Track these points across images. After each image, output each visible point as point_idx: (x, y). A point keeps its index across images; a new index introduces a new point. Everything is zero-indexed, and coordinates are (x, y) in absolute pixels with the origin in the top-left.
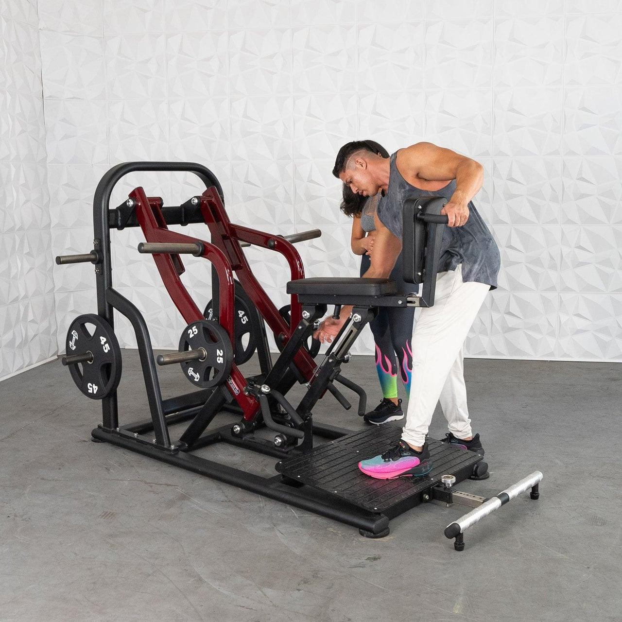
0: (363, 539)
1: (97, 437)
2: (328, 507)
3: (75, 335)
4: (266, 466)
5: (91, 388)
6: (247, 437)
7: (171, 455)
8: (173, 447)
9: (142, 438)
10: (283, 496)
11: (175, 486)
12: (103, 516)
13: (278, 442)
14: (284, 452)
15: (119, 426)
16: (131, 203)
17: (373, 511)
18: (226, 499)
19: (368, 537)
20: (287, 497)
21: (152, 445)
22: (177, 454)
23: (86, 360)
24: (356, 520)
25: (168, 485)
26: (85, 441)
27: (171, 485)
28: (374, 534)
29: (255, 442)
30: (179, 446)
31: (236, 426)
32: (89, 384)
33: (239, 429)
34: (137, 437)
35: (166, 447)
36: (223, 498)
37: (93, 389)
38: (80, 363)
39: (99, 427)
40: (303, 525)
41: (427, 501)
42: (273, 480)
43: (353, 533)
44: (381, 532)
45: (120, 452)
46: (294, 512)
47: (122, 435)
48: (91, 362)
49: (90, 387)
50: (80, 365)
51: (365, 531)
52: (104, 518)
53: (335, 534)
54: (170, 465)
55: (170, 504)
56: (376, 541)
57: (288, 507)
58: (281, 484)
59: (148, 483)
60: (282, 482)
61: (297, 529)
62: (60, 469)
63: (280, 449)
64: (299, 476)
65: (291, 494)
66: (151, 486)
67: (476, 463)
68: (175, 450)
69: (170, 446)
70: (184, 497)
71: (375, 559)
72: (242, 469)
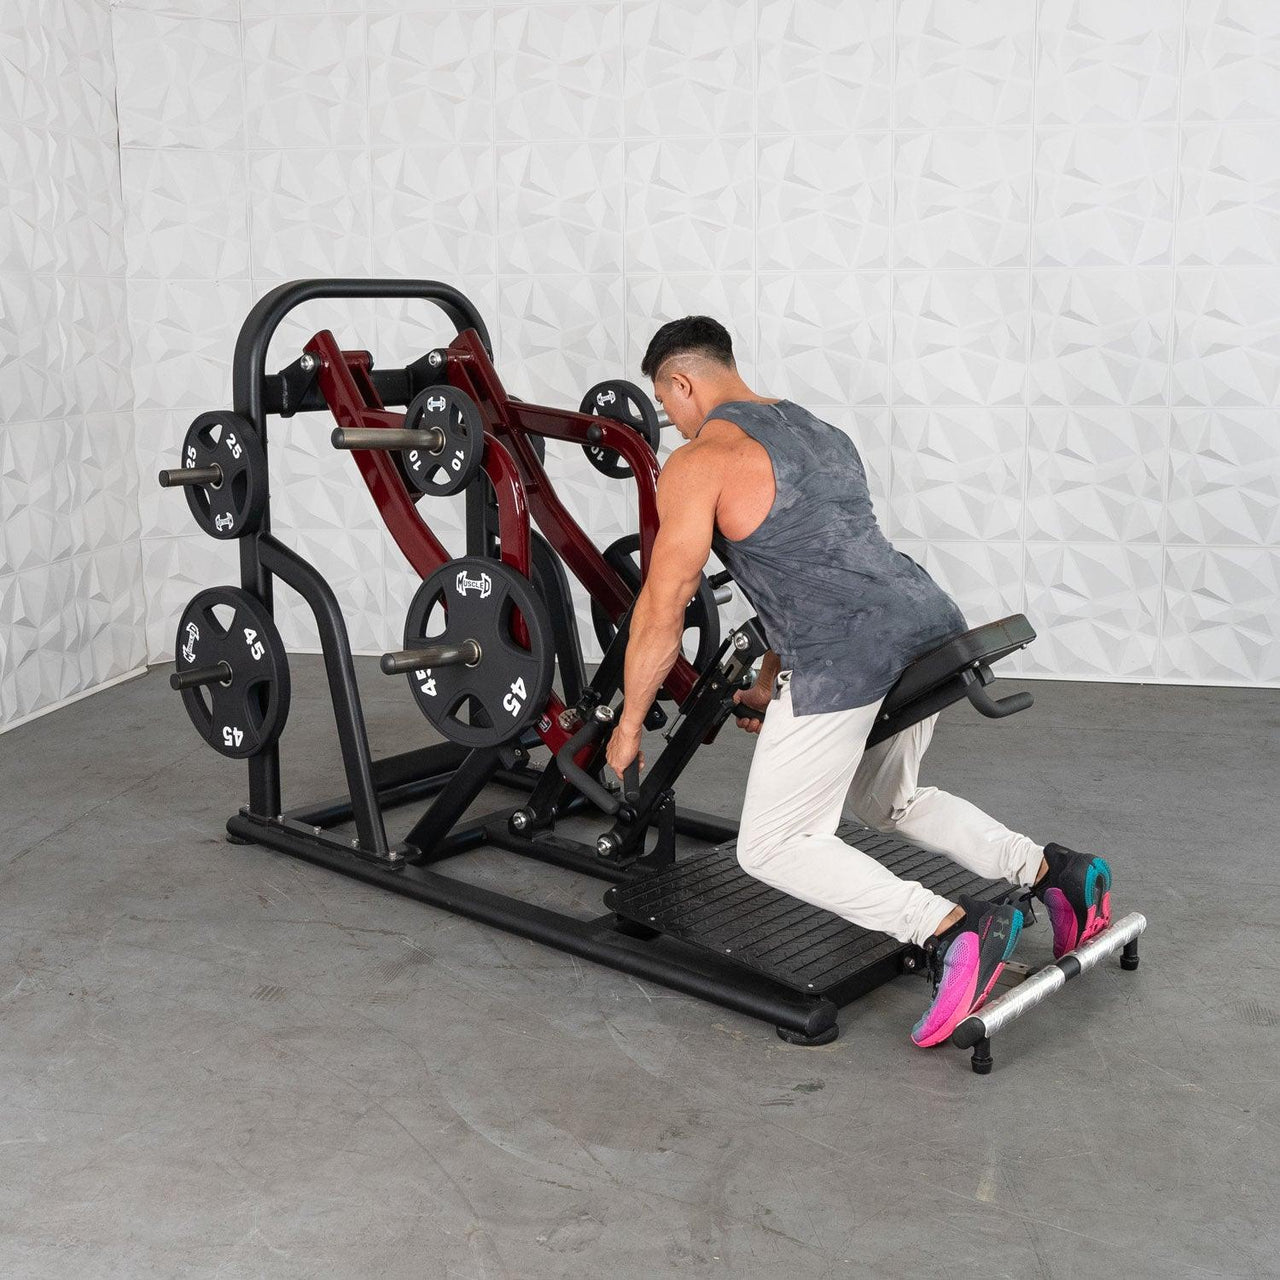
0: (785, 1047)
1: (238, 834)
2: (712, 981)
3: (194, 632)
4: (580, 894)
5: (230, 737)
6: (541, 837)
7: (390, 872)
8: (393, 856)
9: (330, 836)
10: (620, 957)
11: (399, 934)
12: (260, 994)
13: (604, 846)
14: (615, 868)
15: (282, 811)
16: (310, 363)
17: (804, 990)
18: (504, 962)
19: (795, 1042)
20: (630, 961)
21: (350, 850)
22: (402, 870)
23: (216, 680)
24: (770, 1008)
25: (386, 933)
26: (213, 841)
27: (391, 933)
28: (807, 1036)
29: (555, 847)
30: (404, 854)
31: (519, 814)
32: (226, 729)
33: (523, 819)
34: (320, 833)
35: (378, 855)
36: (498, 961)
37: (234, 737)
38: (204, 686)
39: (242, 813)
40: (664, 1017)
41: (911, 971)
42: (598, 925)
43: (764, 1034)
44: (822, 1034)
45: (285, 863)
46: (643, 991)
47: (289, 831)
48: (227, 683)
49: (228, 733)
50: (204, 689)
51: (786, 1030)
52: (263, 999)
53: (729, 1037)
54: (388, 893)
55: (393, 970)
56: (811, 1052)
57: (630, 979)
58: (616, 934)
59: (345, 928)
60: (617, 929)
61: (650, 1025)
62: (167, 897)
63: (609, 861)
64: (653, 919)
65: (635, 954)
66: (353, 935)
67: (1007, 896)
68: (397, 862)
69: (387, 854)
70: (420, 958)
71: (812, 1088)
72: (533, 902)
